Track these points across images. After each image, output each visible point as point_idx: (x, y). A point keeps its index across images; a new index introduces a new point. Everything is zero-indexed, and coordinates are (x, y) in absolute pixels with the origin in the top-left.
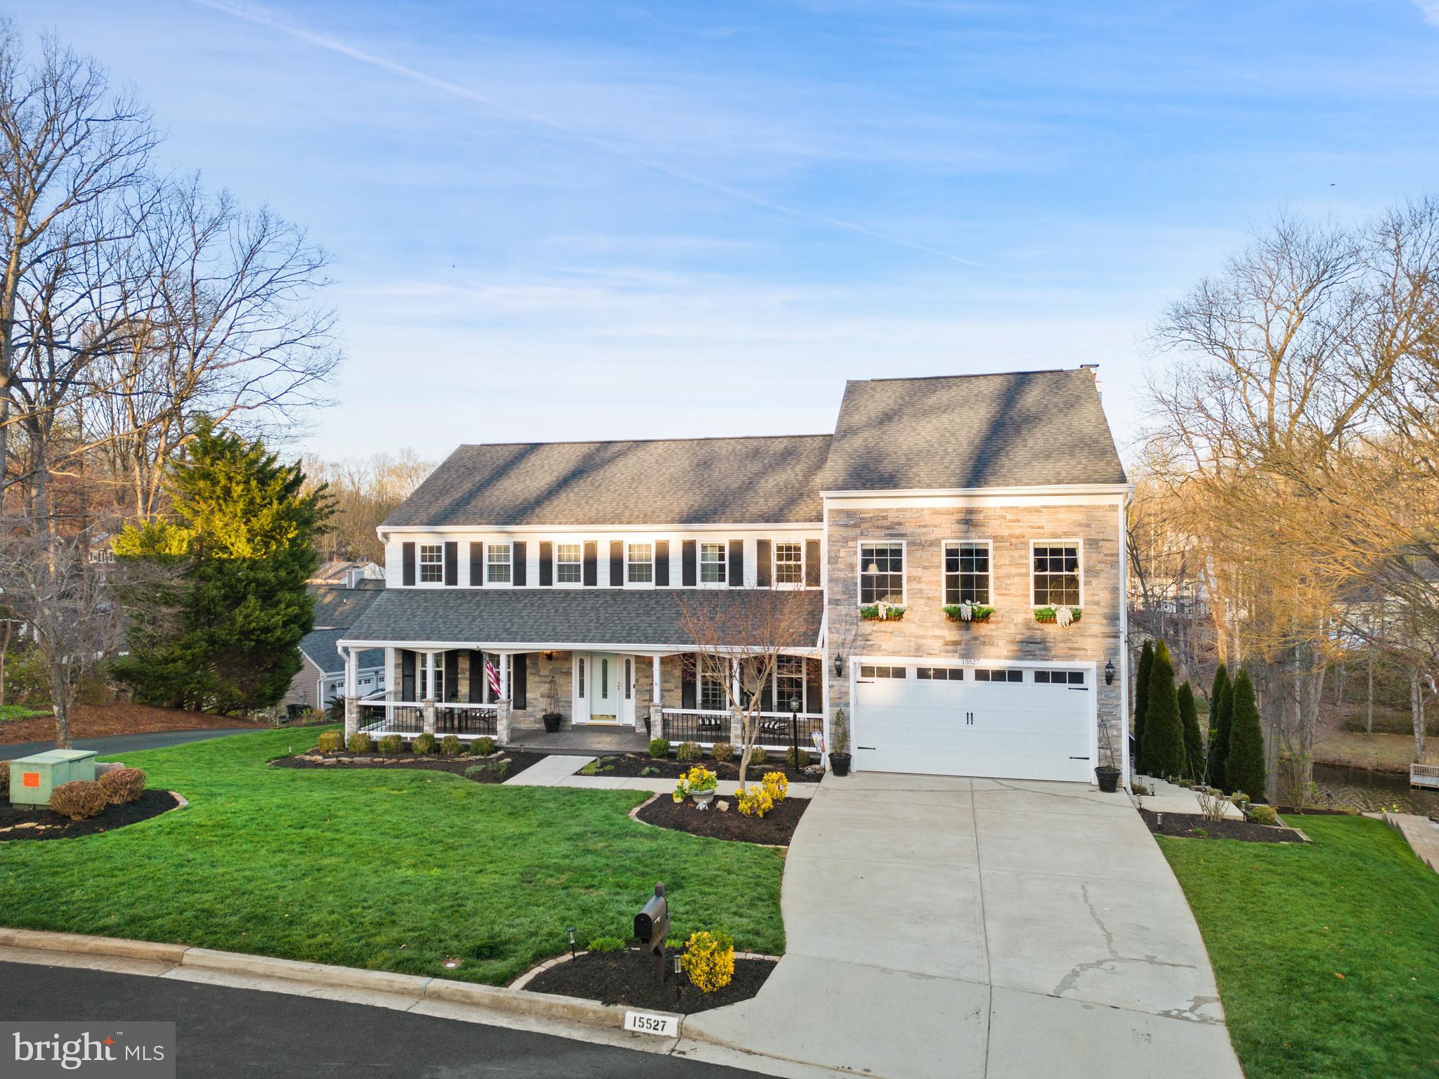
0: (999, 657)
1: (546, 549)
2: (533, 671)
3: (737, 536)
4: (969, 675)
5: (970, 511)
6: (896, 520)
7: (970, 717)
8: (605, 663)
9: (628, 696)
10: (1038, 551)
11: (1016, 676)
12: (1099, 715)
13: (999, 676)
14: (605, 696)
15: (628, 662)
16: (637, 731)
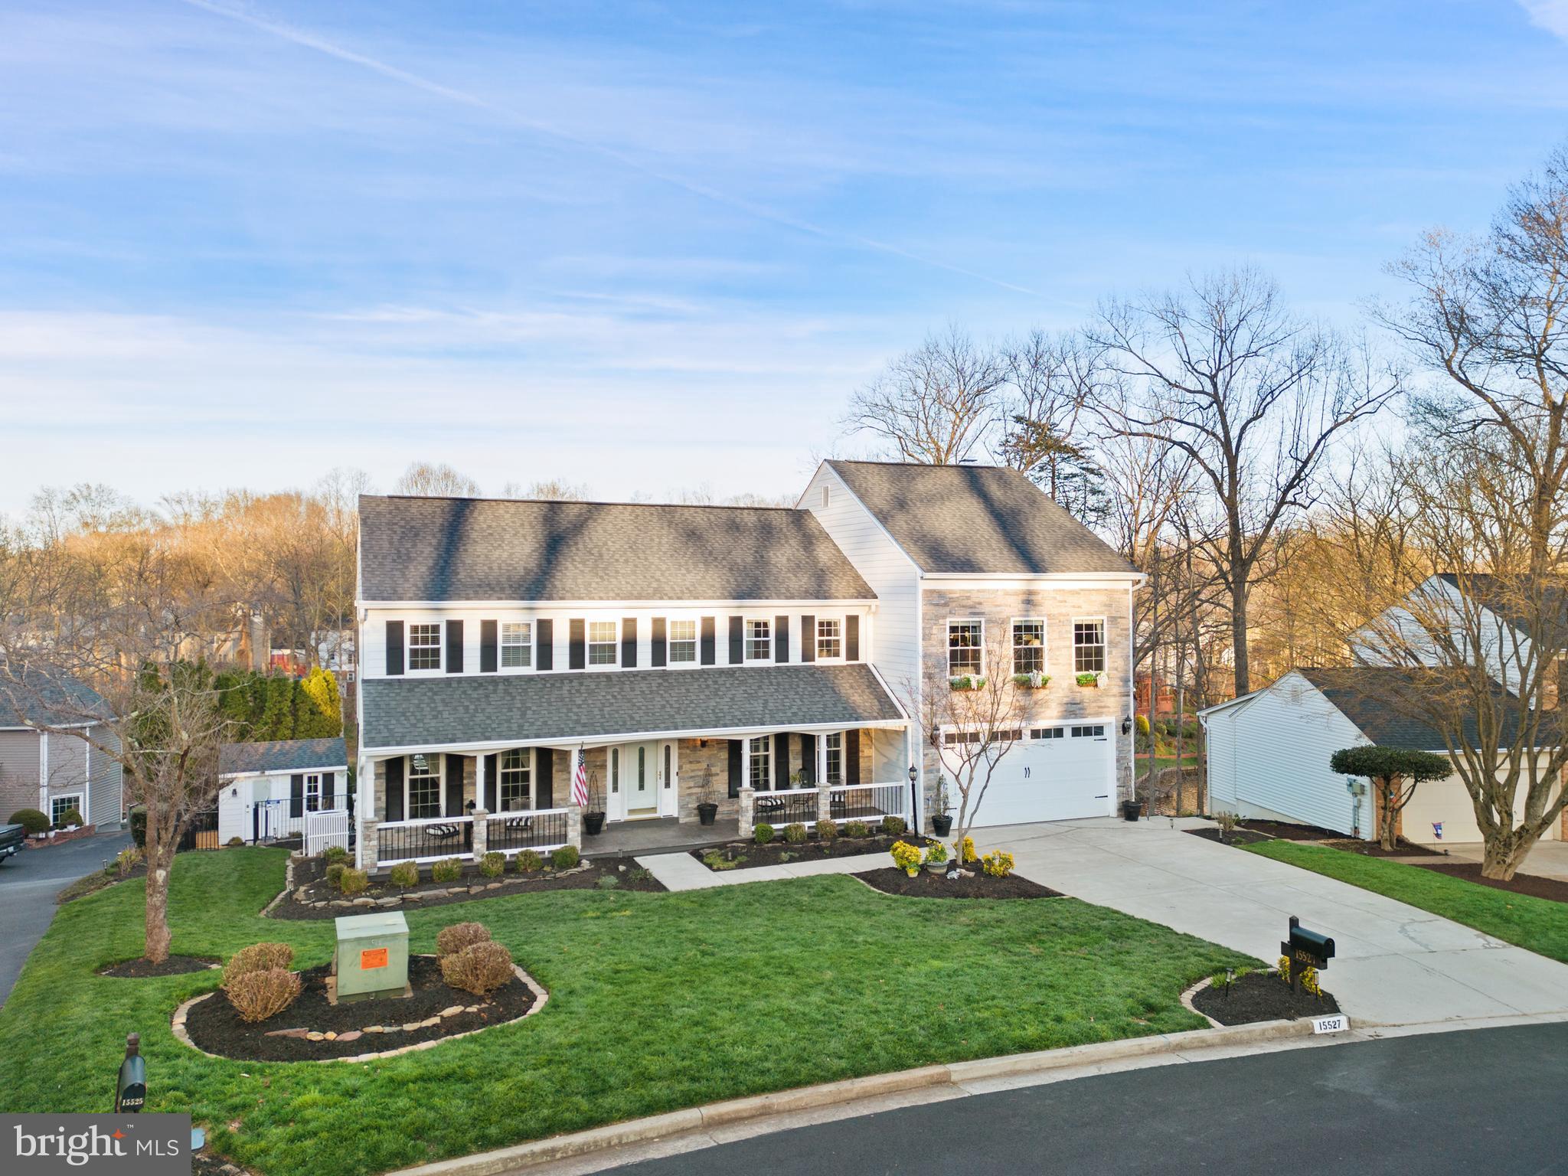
0: (1051, 718)
1: (577, 626)
2: (561, 767)
3: (782, 613)
4: (1026, 734)
5: (1030, 593)
6: (977, 600)
7: (1027, 770)
8: (642, 752)
9: (667, 785)
10: (1078, 627)
11: (1059, 732)
12: (1118, 761)
13: (1046, 733)
14: (641, 787)
15: (668, 748)
16: (681, 821)
